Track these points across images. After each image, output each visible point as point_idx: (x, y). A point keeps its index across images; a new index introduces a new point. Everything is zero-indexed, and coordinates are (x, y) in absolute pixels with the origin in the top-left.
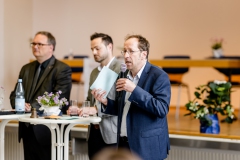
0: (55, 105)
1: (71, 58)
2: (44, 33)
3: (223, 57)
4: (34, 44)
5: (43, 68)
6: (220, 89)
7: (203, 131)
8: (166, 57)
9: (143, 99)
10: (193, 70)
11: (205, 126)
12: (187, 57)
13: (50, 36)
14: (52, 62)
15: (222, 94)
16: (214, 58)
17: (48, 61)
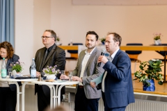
0: (52, 73)
1: (71, 45)
2: (49, 31)
3: (160, 45)
4: (43, 37)
5: (49, 51)
6: (155, 64)
7: (144, 89)
8: (128, 45)
9: (110, 68)
10: (144, 52)
11: (146, 86)
12: (141, 45)
13: (53, 32)
14: (54, 48)
15: (156, 67)
16: (155, 45)
17: (52, 47)
